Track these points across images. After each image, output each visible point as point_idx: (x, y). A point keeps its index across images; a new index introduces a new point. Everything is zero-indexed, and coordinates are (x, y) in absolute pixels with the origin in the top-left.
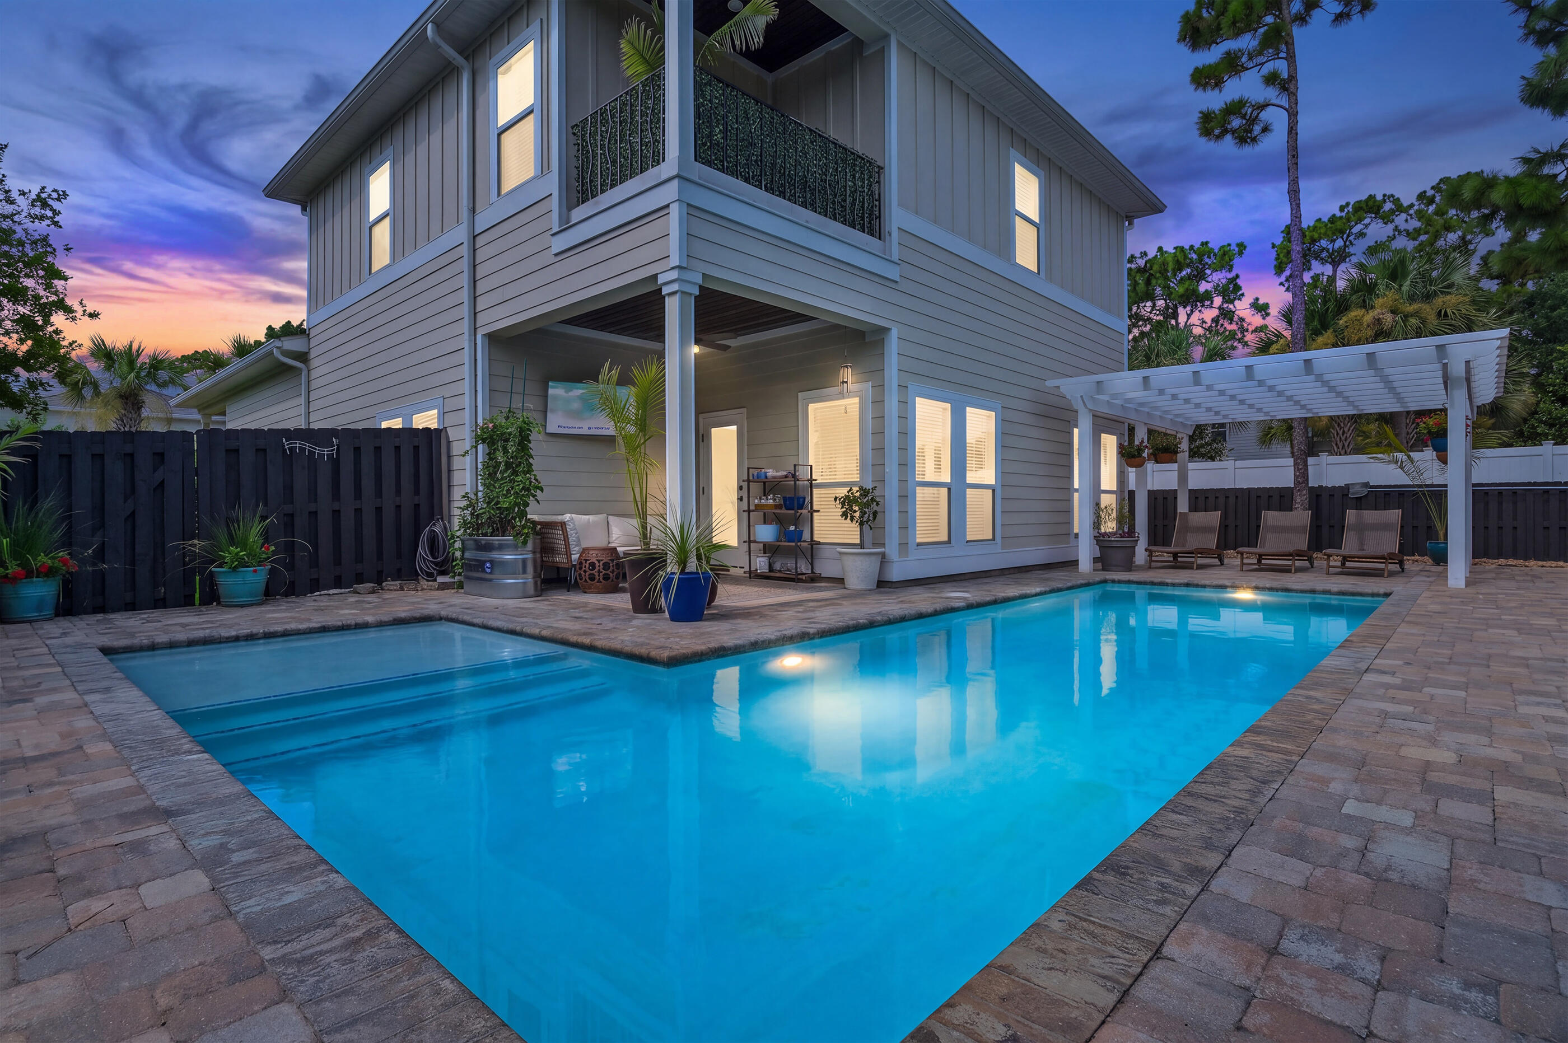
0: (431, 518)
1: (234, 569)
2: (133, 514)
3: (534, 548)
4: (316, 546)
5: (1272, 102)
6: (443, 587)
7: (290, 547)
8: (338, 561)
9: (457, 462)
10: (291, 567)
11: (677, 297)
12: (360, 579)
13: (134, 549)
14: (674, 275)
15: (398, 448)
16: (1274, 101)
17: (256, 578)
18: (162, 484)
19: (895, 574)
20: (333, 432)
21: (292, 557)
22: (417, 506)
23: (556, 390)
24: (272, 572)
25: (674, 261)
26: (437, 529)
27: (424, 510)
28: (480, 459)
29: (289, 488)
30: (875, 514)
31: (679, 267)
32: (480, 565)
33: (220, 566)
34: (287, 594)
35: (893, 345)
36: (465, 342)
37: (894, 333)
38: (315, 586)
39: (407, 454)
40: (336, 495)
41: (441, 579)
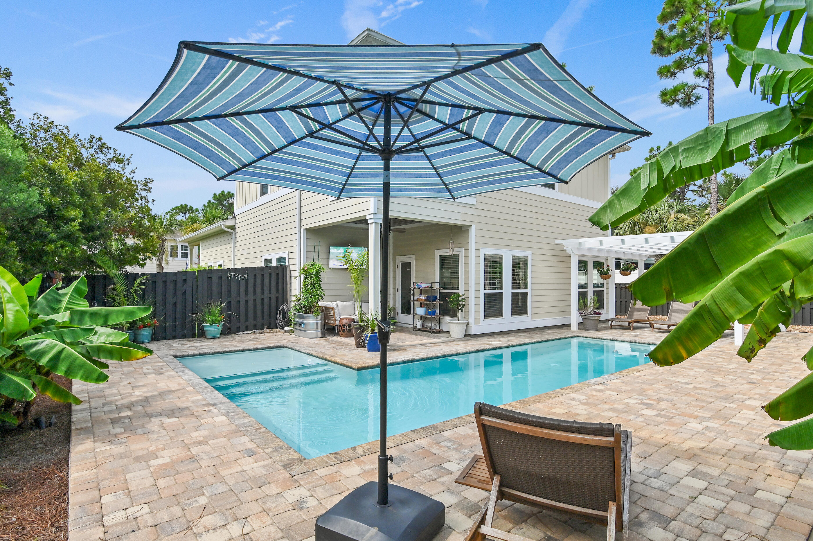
0: (283, 303)
1: (211, 325)
2: (175, 303)
3: (322, 318)
4: (239, 316)
5: (701, 85)
6: (286, 332)
7: (230, 316)
8: (247, 320)
9: (293, 280)
10: (230, 323)
11: (373, 224)
12: (255, 327)
13: (175, 316)
14: (372, 216)
15: (270, 274)
16: (702, 84)
17: (217, 328)
18: (185, 291)
19: (473, 331)
20: (246, 269)
21: (230, 319)
22: (277, 298)
23: (333, 250)
24: (224, 326)
25: (372, 211)
26: (285, 307)
27: (280, 300)
28: (302, 281)
29: (230, 291)
30: (464, 305)
31: (374, 214)
32: (300, 324)
33: (206, 323)
34: (228, 334)
35: (473, 232)
36: (297, 230)
37: (473, 227)
38: (238, 330)
39: (274, 276)
40: (247, 294)
41: (286, 328)
